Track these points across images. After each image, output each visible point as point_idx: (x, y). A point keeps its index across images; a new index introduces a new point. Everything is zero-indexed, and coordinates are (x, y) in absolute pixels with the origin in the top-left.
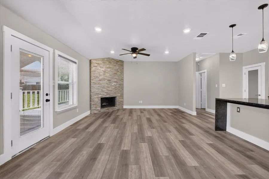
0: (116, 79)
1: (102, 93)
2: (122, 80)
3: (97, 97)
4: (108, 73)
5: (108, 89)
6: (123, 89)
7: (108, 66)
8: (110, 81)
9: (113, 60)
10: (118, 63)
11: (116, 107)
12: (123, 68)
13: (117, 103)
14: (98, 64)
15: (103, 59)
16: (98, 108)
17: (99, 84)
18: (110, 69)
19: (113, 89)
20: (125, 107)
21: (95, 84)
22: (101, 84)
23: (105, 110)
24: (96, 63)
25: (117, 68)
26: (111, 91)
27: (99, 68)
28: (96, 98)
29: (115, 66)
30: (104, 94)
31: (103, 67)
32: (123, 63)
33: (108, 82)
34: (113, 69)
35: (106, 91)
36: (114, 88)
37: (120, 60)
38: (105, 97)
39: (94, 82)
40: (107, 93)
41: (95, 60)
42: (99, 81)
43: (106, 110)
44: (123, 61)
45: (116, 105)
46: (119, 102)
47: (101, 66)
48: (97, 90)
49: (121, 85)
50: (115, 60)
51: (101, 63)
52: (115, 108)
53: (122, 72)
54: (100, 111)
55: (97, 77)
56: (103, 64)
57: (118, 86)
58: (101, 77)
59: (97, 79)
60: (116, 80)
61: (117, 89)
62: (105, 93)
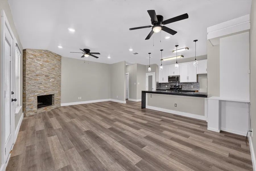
0: (54, 74)
1: (38, 91)
2: (60, 76)
3: (33, 95)
4: (45, 67)
5: (46, 86)
6: (60, 86)
7: (46, 59)
8: (48, 76)
9: (51, 53)
10: (57, 58)
11: (54, 105)
12: (61, 64)
13: (55, 101)
14: (35, 55)
15: (40, 51)
16: (34, 109)
17: (36, 80)
18: (48, 63)
19: (51, 86)
20: (62, 105)
21: (31, 79)
22: (37, 80)
23: (42, 110)
24: (32, 54)
25: (56, 62)
26: (49, 88)
27: (36, 61)
28: (32, 97)
29: (53, 60)
30: (40, 92)
31: (40, 60)
32: (61, 58)
33: (45, 78)
34: (50, 63)
35: (44, 88)
36: (51, 84)
37: (58, 55)
38: (42, 95)
39: (29, 78)
40: (44, 90)
41: (31, 50)
42: (35, 77)
43: (44, 110)
44: (61, 56)
45: (54, 103)
46: (57, 99)
47: (38, 58)
48: (33, 87)
49: (59, 82)
50: (53, 54)
51: (38, 55)
52: (53, 107)
53: (60, 68)
54: (37, 112)
55: (33, 71)
56: (40, 56)
57: (56, 82)
58: (38, 72)
59: (34, 74)
60: (54, 76)
61: (55, 86)
62: (43, 90)
